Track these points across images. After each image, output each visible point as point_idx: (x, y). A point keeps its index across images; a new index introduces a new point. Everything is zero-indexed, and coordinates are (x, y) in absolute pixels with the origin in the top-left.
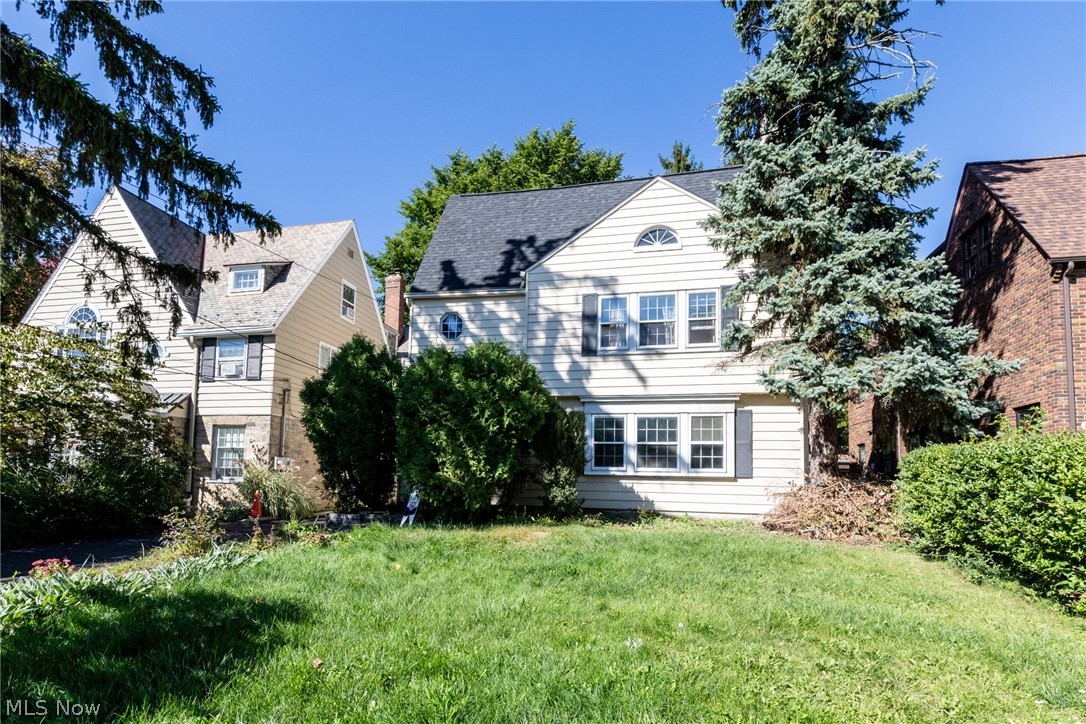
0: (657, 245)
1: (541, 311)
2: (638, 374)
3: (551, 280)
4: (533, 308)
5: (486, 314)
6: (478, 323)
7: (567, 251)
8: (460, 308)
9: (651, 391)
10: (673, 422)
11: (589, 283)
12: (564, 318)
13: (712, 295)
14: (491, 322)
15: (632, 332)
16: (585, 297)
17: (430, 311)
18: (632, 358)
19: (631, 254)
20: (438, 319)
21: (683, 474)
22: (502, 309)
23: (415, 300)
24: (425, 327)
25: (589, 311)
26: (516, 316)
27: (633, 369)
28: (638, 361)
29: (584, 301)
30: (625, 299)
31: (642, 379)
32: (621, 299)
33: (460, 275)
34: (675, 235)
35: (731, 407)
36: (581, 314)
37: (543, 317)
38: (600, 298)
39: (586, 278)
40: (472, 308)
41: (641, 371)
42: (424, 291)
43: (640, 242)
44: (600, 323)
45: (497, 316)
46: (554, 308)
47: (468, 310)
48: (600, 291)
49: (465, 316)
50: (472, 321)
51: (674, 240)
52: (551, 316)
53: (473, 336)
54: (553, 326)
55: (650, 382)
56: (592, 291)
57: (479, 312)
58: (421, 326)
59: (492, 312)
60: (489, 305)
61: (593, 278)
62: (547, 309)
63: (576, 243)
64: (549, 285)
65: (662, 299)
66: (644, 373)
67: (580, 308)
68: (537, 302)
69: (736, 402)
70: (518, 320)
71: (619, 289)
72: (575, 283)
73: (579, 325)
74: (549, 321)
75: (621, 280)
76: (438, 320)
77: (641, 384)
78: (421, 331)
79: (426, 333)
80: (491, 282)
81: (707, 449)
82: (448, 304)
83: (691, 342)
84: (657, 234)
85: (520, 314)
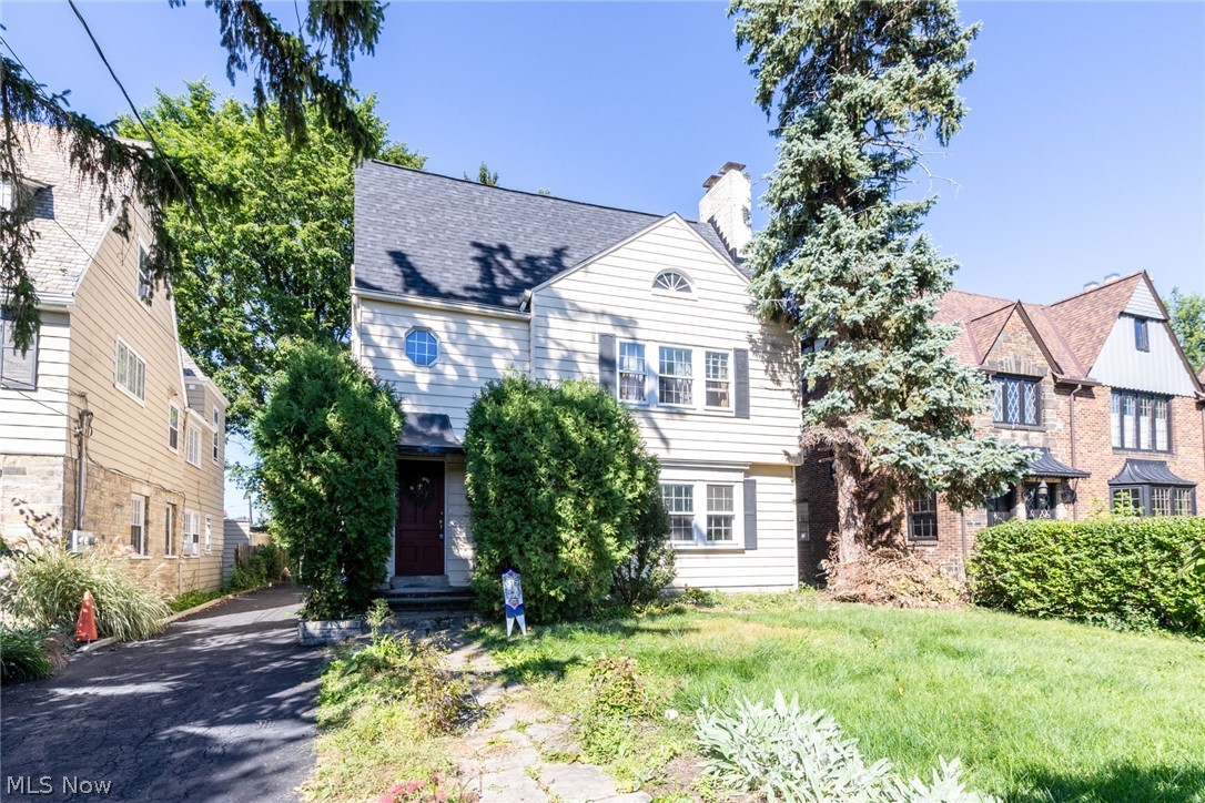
0: (672, 291)
1: (551, 345)
2: (660, 434)
3: (562, 307)
4: (542, 340)
5: (474, 337)
6: (461, 347)
7: (579, 275)
8: (437, 324)
9: (674, 455)
10: (689, 490)
11: (607, 320)
12: (579, 358)
13: (725, 356)
14: (480, 351)
15: (651, 385)
16: (603, 336)
17: (389, 320)
18: (653, 415)
19: (648, 295)
20: (402, 333)
21: (701, 546)
22: (494, 333)
23: (363, 299)
24: (384, 343)
25: (607, 354)
26: (513, 346)
27: (656, 428)
28: (661, 419)
29: (600, 341)
30: (643, 346)
31: (664, 440)
32: (638, 345)
33: (425, 276)
34: (689, 283)
35: (740, 476)
36: (597, 356)
37: (555, 354)
38: (618, 341)
39: (603, 314)
40: (453, 327)
41: (663, 431)
42: (379, 289)
43: (656, 284)
44: (618, 371)
45: (488, 342)
46: (568, 345)
47: (446, 327)
48: (619, 332)
49: (443, 336)
50: (454, 344)
51: (688, 289)
52: (565, 353)
53: (456, 365)
54: (567, 366)
55: (673, 444)
56: (609, 330)
57: (463, 333)
58: (376, 339)
59: (480, 336)
60: (476, 326)
61: (611, 316)
62: (559, 344)
63: (591, 268)
64: (560, 314)
65: (679, 353)
66: (667, 434)
67: (595, 349)
68: (546, 333)
69: (745, 471)
70: (517, 353)
71: (640, 334)
72: (591, 318)
73: (596, 369)
74: (563, 360)
75: (641, 323)
76: (403, 335)
77: (663, 446)
78: (376, 347)
79: (384, 350)
80: (476, 295)
81: (718, 520)
82: (417, 315)
83: (707, 404)
84: (670, 279)
85: (518, 345)
